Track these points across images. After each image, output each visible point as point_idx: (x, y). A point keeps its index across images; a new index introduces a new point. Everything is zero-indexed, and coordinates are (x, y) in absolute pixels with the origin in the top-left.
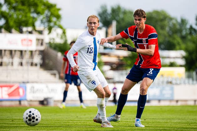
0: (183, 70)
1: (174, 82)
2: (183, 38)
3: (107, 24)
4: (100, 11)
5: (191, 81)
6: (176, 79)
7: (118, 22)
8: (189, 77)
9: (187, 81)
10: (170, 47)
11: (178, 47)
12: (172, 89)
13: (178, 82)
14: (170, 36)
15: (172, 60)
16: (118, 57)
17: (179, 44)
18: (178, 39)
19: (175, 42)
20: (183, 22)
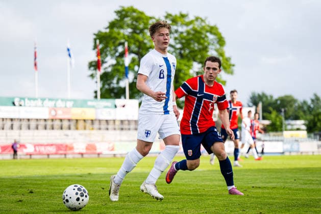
0: (305, 133)
1: (300, 140)
2: (304, 112)
3: (255, 104)
4: (251, 96)
5: (310, 139)
6: (301, 139)
7: (263, 103)
8: (309, 137)
9: (307, 139)
10: (297, 118)
11: (301, 118)
12: (298, 145)
13: (302, 140)
14: (296, 111)
15: (298, 127)
16: (263, 125)
17: (302, 117)
18: (301, 113)
19: (299, 115)
20: (305, 102)
